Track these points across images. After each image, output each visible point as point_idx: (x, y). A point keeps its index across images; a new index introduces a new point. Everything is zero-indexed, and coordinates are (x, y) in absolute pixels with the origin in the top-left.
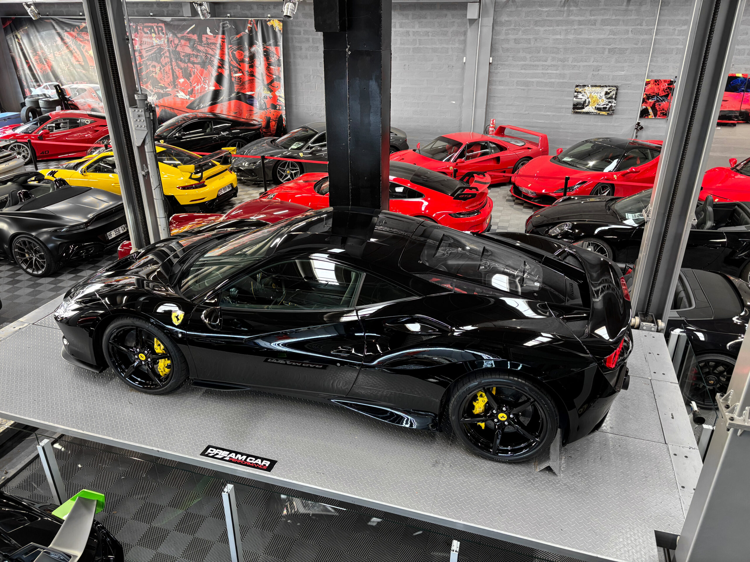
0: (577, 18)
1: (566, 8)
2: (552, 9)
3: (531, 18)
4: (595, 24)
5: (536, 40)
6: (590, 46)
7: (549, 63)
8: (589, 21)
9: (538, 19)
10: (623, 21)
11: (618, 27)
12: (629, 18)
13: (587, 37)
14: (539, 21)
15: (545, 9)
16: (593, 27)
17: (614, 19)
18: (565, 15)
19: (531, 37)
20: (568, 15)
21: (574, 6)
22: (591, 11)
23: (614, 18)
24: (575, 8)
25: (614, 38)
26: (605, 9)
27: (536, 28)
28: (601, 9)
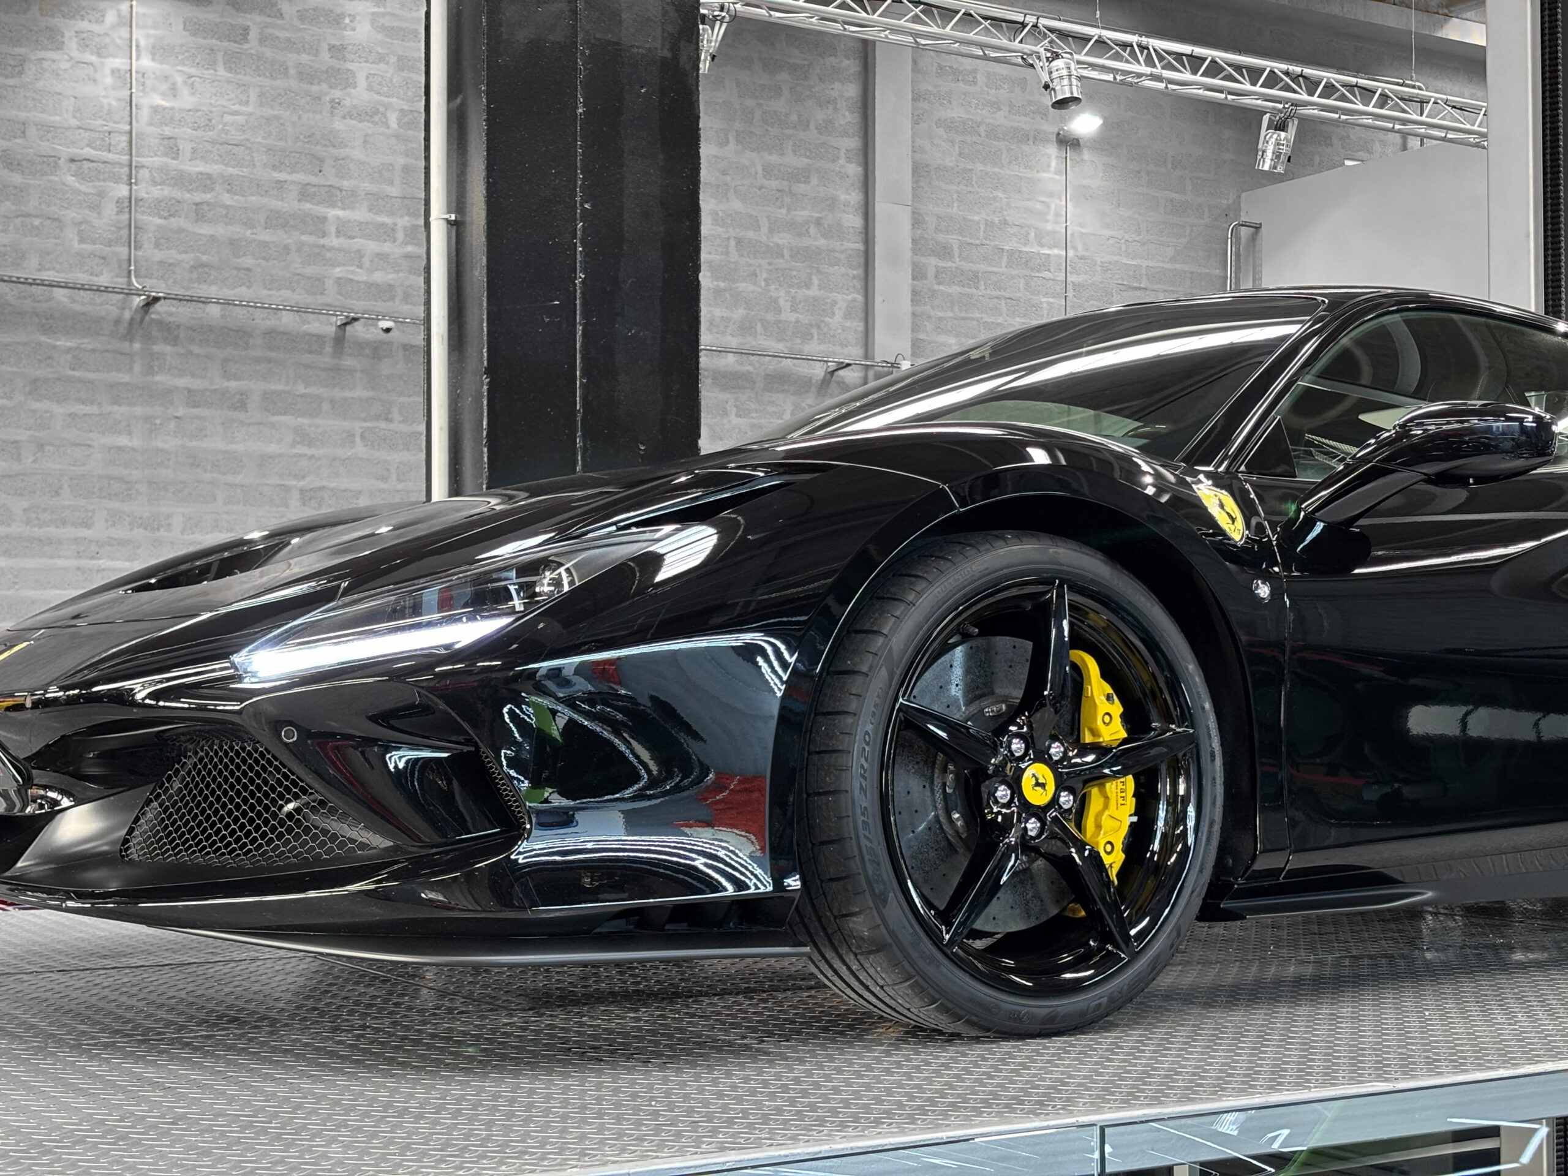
0: (182, 382)
1: (137, 346)
2: (87, 343)
3: (14, 369)
4: (242, 406)
5: (41, 447)
6: (239, 479)
7: (99, 530)
8: (224, 394)
9: (40, 373)
10: (333, 402)
11: (319, 421)
12: (347, 394)
13: (221, 445)
14: (46, 380)
15: (64, 343)
16: (240, 415)
17: (303, 396)
18: (137, 367)
19: (23, 435)
20: (149, 370)
21: (166, 340)
22: (225, 361)
23: (301, 389)
24: (168, 349)
25: (312, 457)
26: (269, 360)
27: (36, 405)
28: (257, 360)
